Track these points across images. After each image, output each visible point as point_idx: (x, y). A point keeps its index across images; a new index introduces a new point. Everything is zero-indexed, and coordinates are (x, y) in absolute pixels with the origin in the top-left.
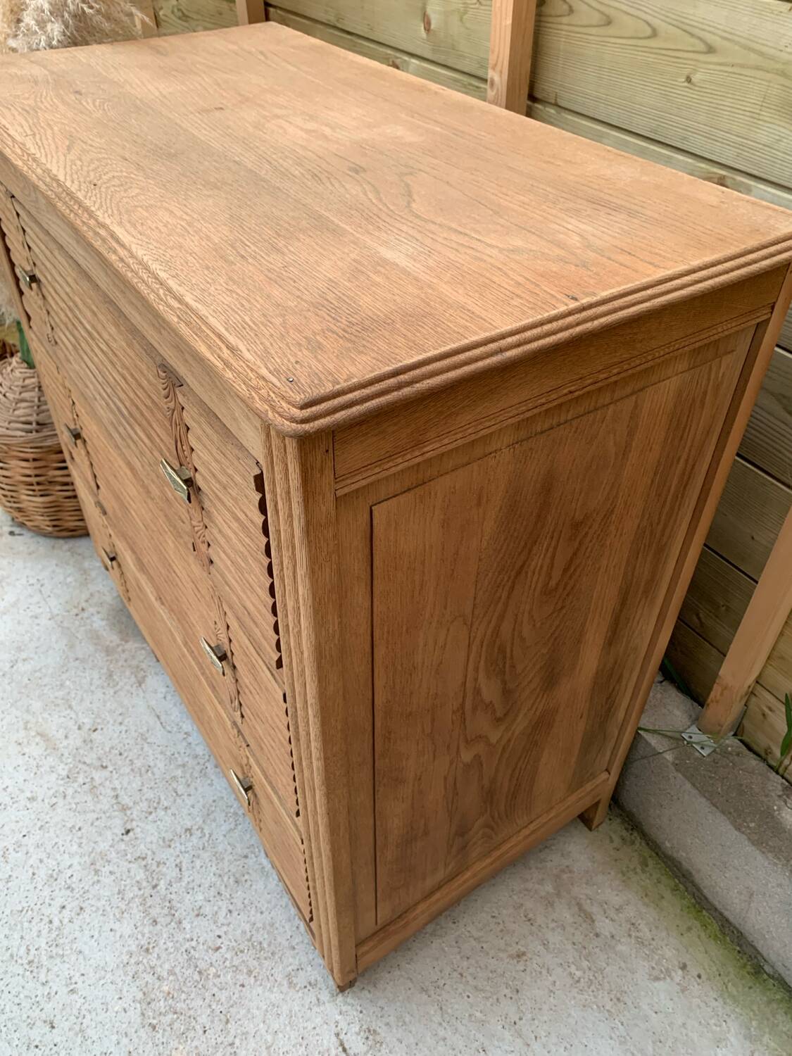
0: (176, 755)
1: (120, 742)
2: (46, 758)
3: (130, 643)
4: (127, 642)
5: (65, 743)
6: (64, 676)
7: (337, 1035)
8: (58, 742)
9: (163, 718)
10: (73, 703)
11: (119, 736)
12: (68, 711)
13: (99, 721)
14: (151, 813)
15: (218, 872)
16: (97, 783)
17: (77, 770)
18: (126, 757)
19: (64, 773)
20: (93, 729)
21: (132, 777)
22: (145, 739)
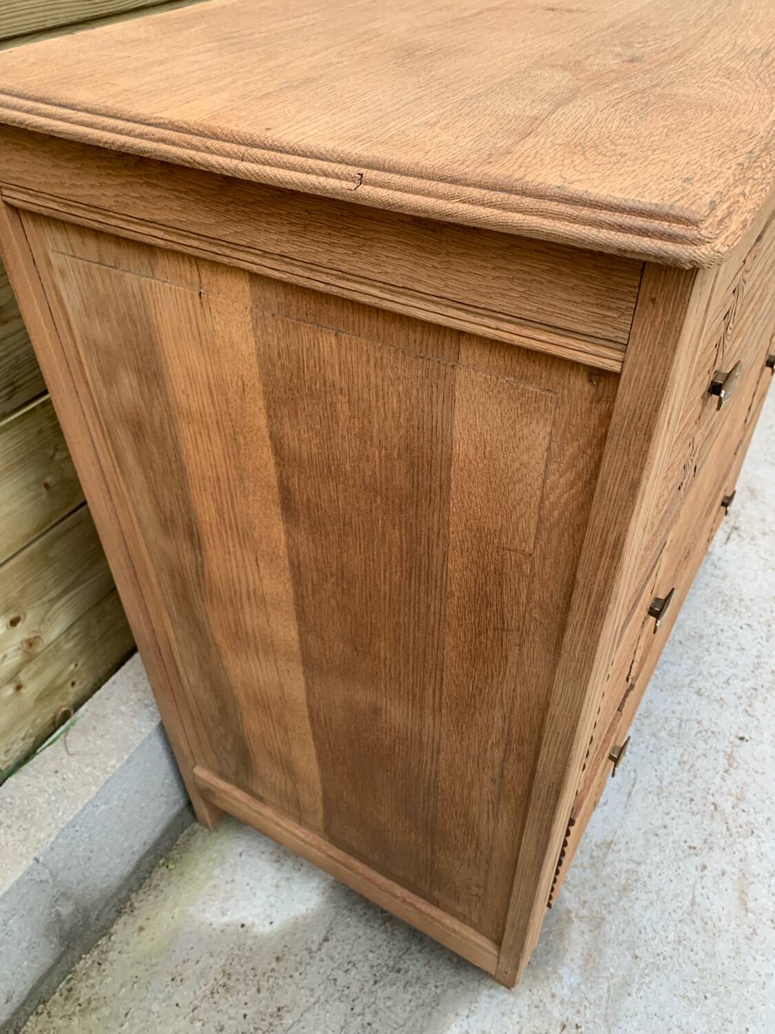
0: (651, 748)
1: (682, 810)
2: (759, 875)
3: (568, 906)
4: (569, 912)
5: (729, 868)
6: (668, 951)
8: (735, 878)
9: (627, 790)
10: (687, 903)
11: (679, 817)
12: (698, 900)
13: (681, 855)
14: (713, 732)
15: (706, 653)
16: (732, 800)
17: (740, 830)
18: (690, 792)
19: (753, 840)
20: (693, 851)
21: (702, 771)
22: (660, 787)
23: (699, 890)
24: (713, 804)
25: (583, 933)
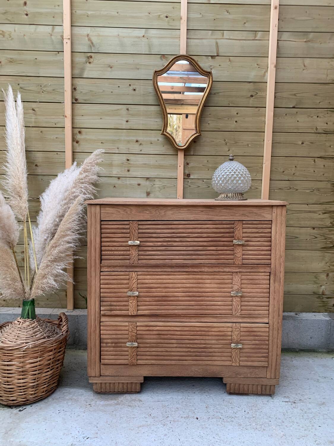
0: (177, 402)
1: (161, 411)
2: (151, 428)
6: (118, 416)
7: (283, 402)
8: (147, 424)
9: (160, 400)
10: (133, 417)
11: (158, 410)
12: (135, 418)
14: (194, 412)
16: (172, 419)
17: (163, 422)
18: (168, 411)
22: (165, 406)
23: (138, 418)
24: (168, 417)
25: (114, 402)
